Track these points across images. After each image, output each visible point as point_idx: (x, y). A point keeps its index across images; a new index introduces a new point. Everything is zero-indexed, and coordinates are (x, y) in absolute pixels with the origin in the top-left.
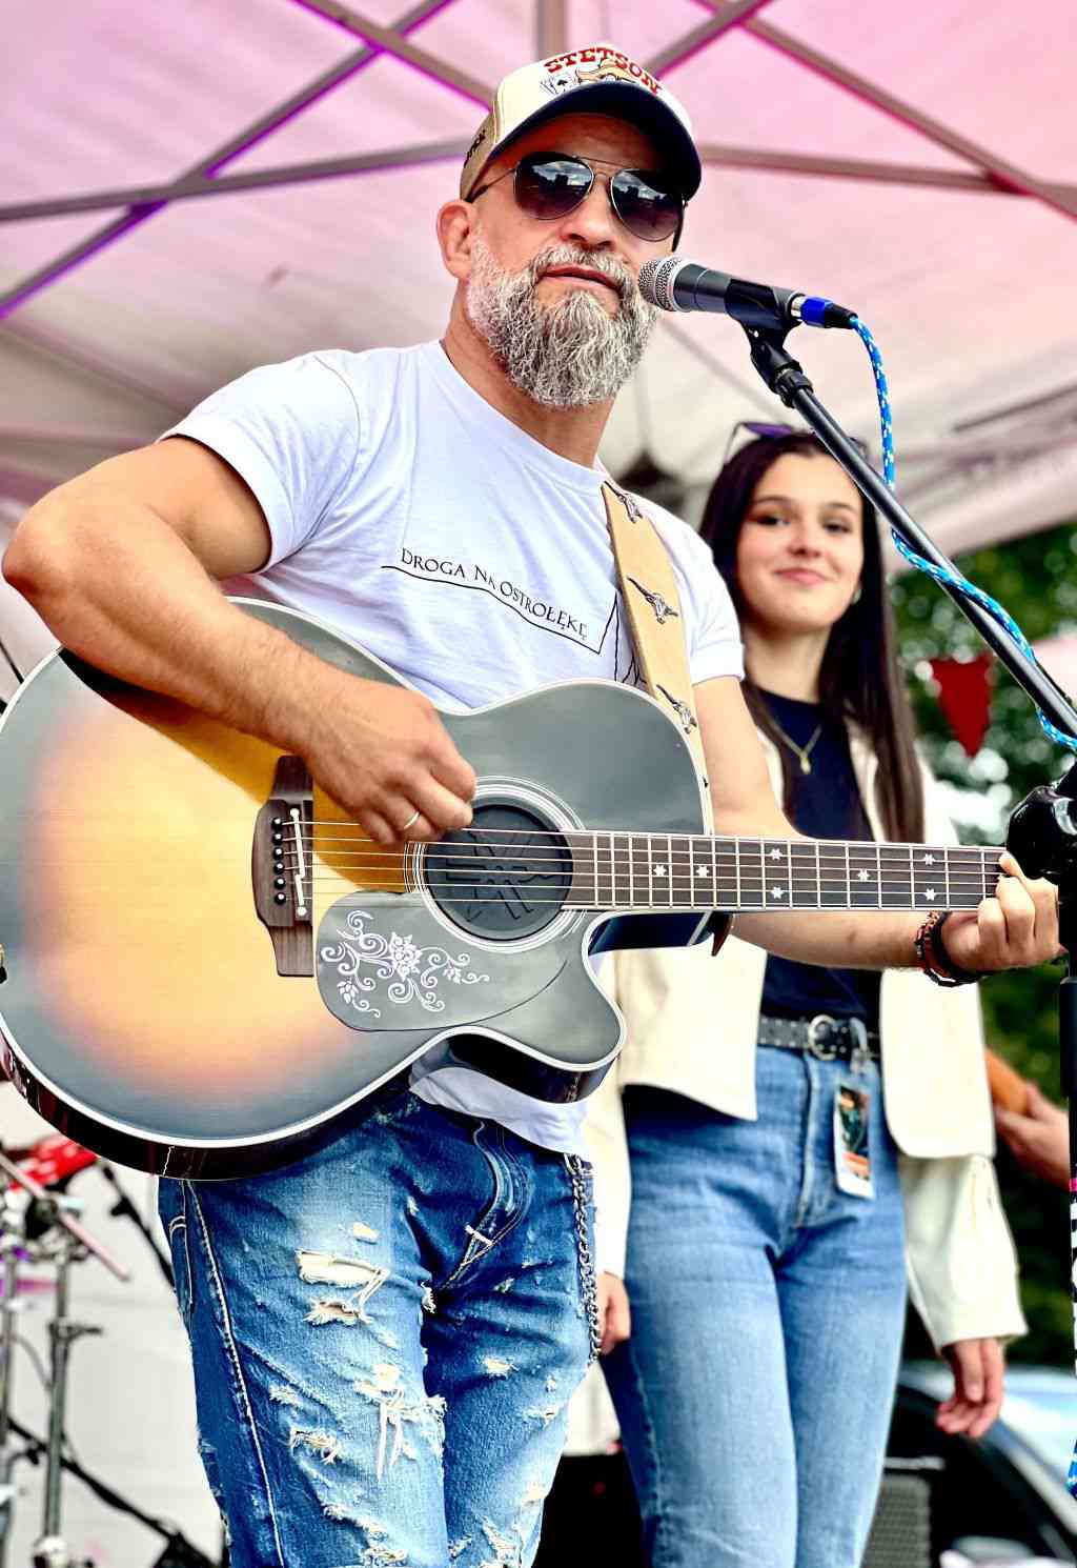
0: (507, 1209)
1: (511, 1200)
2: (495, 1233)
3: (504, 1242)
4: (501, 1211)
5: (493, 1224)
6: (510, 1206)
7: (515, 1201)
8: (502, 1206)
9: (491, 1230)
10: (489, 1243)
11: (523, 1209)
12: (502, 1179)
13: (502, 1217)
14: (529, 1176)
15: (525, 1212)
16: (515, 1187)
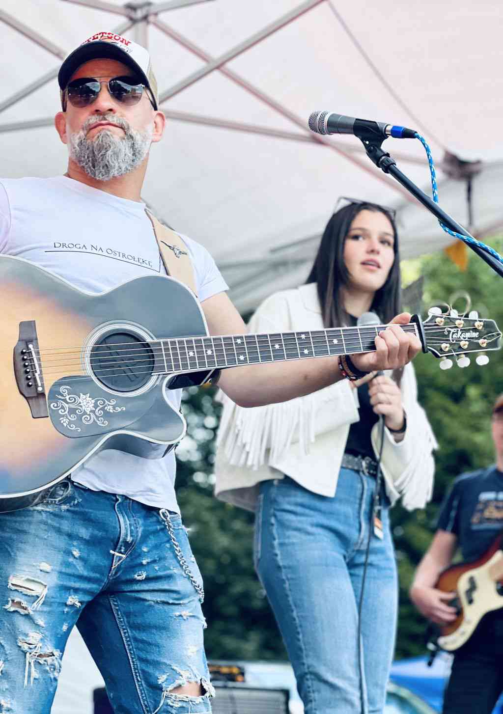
1: (129, 536)
3: (131, 554)
4: (125, 542)
5: (123, 548)
6: (129, 539)
7: (132, 536)
8: (125, 540)
10: (123, 556)
12: (124, 526)
13: (127, 545)
15: (138, 540)
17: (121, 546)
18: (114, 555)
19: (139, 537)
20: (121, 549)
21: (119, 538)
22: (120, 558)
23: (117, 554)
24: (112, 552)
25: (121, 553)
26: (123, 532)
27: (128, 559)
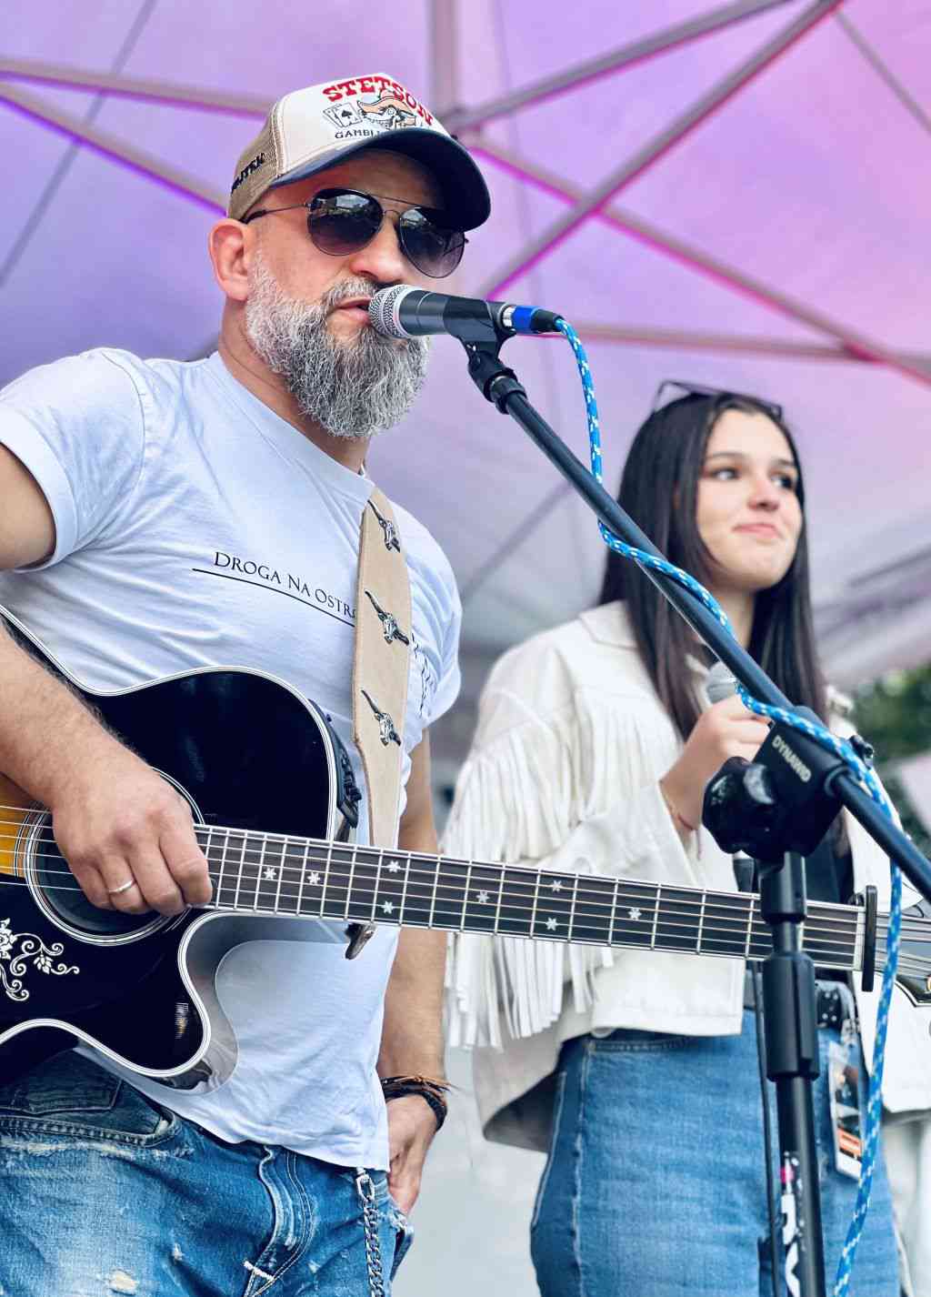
0: (286, 1244)
1: (290, 1235)
2: (276, 1268)
3: (286, 1278)
4: (281, 1246)
5: (273, 1259)
6: (290, 1241)
7: (296, 1234)
8: (281, 1240)
9: (271, 1265)
10: (271, 1278)
11: (305, 1243)
12: (282, 1211)
13: (283, 1253)
14: (316, 1207)
15: (308, 1244)
16: (296, 1220)
17: (271, 1253)
18: (250, 1272)
19: (310, 1240)
20: (267, 1261)
21: (269, 1236)
22: (263, 1281)
23: (257, 1271)
24: (248, 1265)
25: (265, 1270)
26: (279, 1222)
27: (279, 1288)
